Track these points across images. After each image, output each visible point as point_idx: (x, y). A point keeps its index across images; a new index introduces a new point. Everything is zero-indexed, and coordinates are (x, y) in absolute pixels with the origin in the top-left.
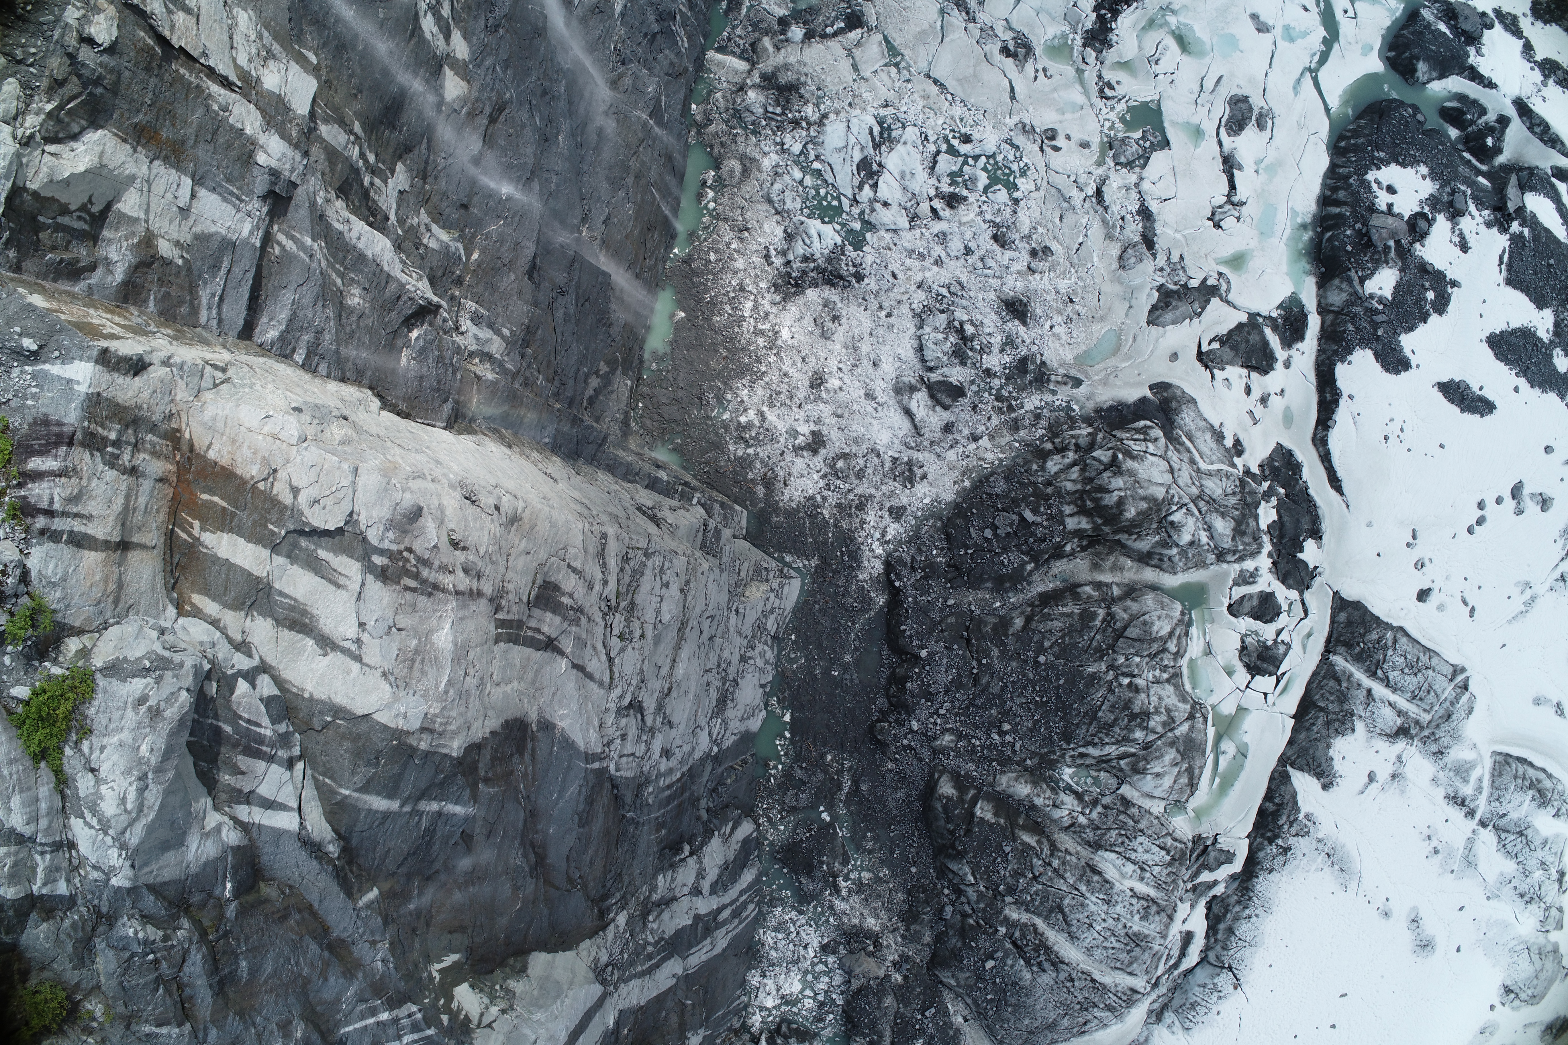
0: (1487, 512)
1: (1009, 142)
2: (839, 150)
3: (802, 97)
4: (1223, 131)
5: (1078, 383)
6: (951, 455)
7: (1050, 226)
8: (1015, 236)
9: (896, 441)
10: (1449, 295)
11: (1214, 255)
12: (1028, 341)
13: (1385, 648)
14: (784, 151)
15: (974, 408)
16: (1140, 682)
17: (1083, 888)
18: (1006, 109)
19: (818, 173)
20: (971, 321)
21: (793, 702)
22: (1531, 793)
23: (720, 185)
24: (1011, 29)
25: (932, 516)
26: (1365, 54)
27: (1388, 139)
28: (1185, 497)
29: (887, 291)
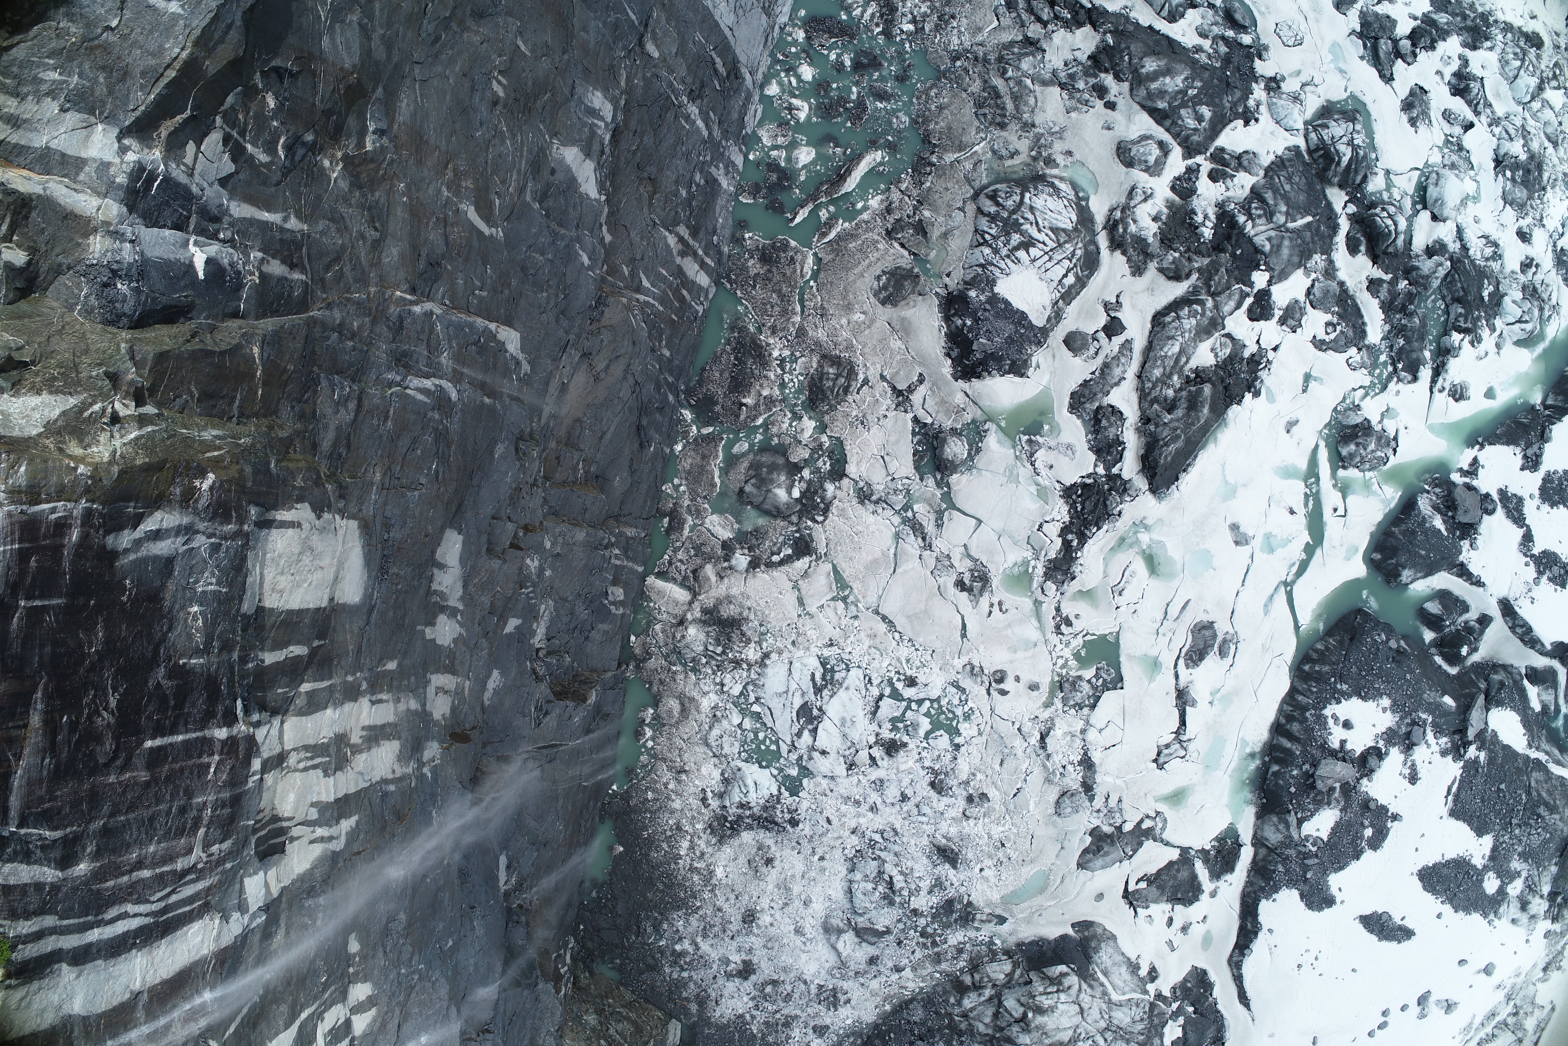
0: (1390, 1018)
1: (956, 685)
2: (779, 695)
3: (743, 635)
4: (1181, 662)
5: (1002, 920)
6: (875, 984)
7: (989, 772)
8: (952, 782)
9: (823, 972)
10: (1388, 830)
11: (1153, 793)
12: (956, 884)
14: (723, 692)
15: (899, 943)
18: (956, 649)
19: (758, 716)
20: (901, 873)
23: (658, 723)
24: (969, 556)
25: (853, 1034)
26: (1348, 559)
27: (1354, 669)
28: (1092, 1031)
29: (821, 836)
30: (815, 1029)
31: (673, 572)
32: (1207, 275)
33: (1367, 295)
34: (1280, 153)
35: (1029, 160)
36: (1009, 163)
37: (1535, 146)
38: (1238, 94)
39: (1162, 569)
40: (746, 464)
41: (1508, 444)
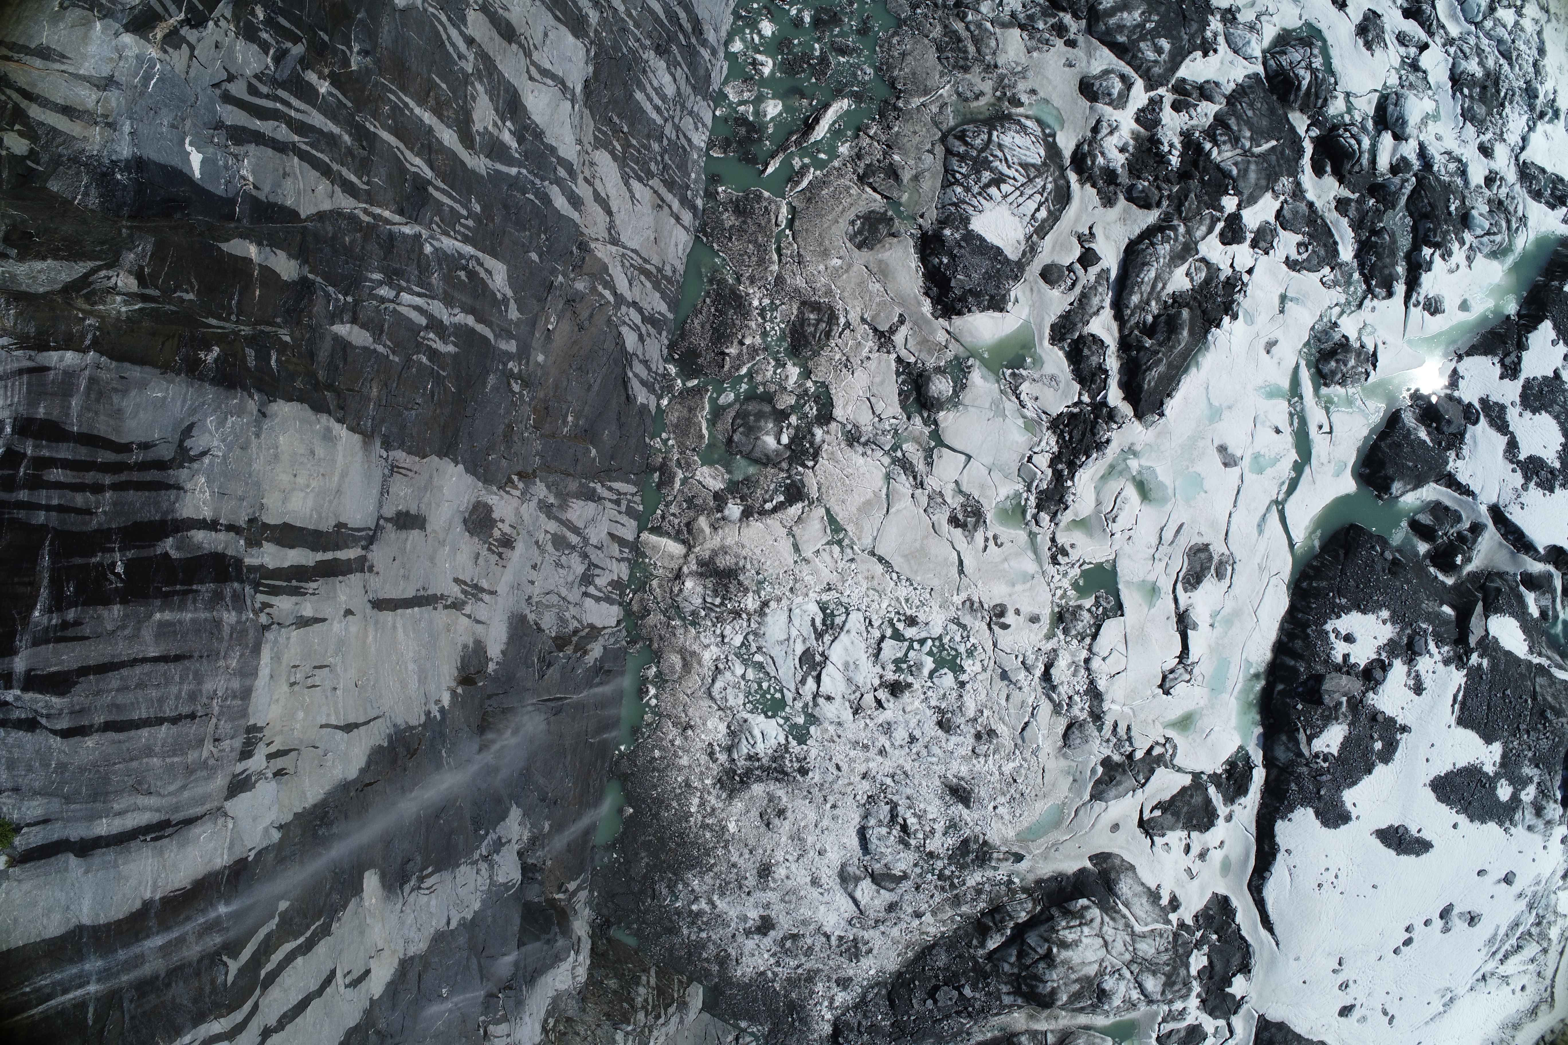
0: (1414, 934)
1: (957, 621)
2: (781, 643)
3: (740, 584)
4: (1179, 586)
5: (1019, 858)
6: (895, 932)
7: (996, 708)
8: (959, 720)
9: (843, 923)
10: (1397, 742)
11: (1161, 720)
12: (971, 824)
14: (724, 644)
15: (917, 888)
18: (954, 586)
19: (760, 666)
20: (915, 815)
23: (661, 680)
24: (961, 492)
25: (877, 984)
26: (1337, 475)
27: (1352, 583)
28: (1118, 964)
29: (831, 783)
30: (838, 982)
31: (666, 526)
32: (1178, 202)
33: (1335, 214)
34: (1240, 81)
35: (992, 100)
36: (975, 104)
37: (1490, 63)
38: (1195, 26)
39: (1153, 495)
40: (733, 414)
41: (1486, 354)
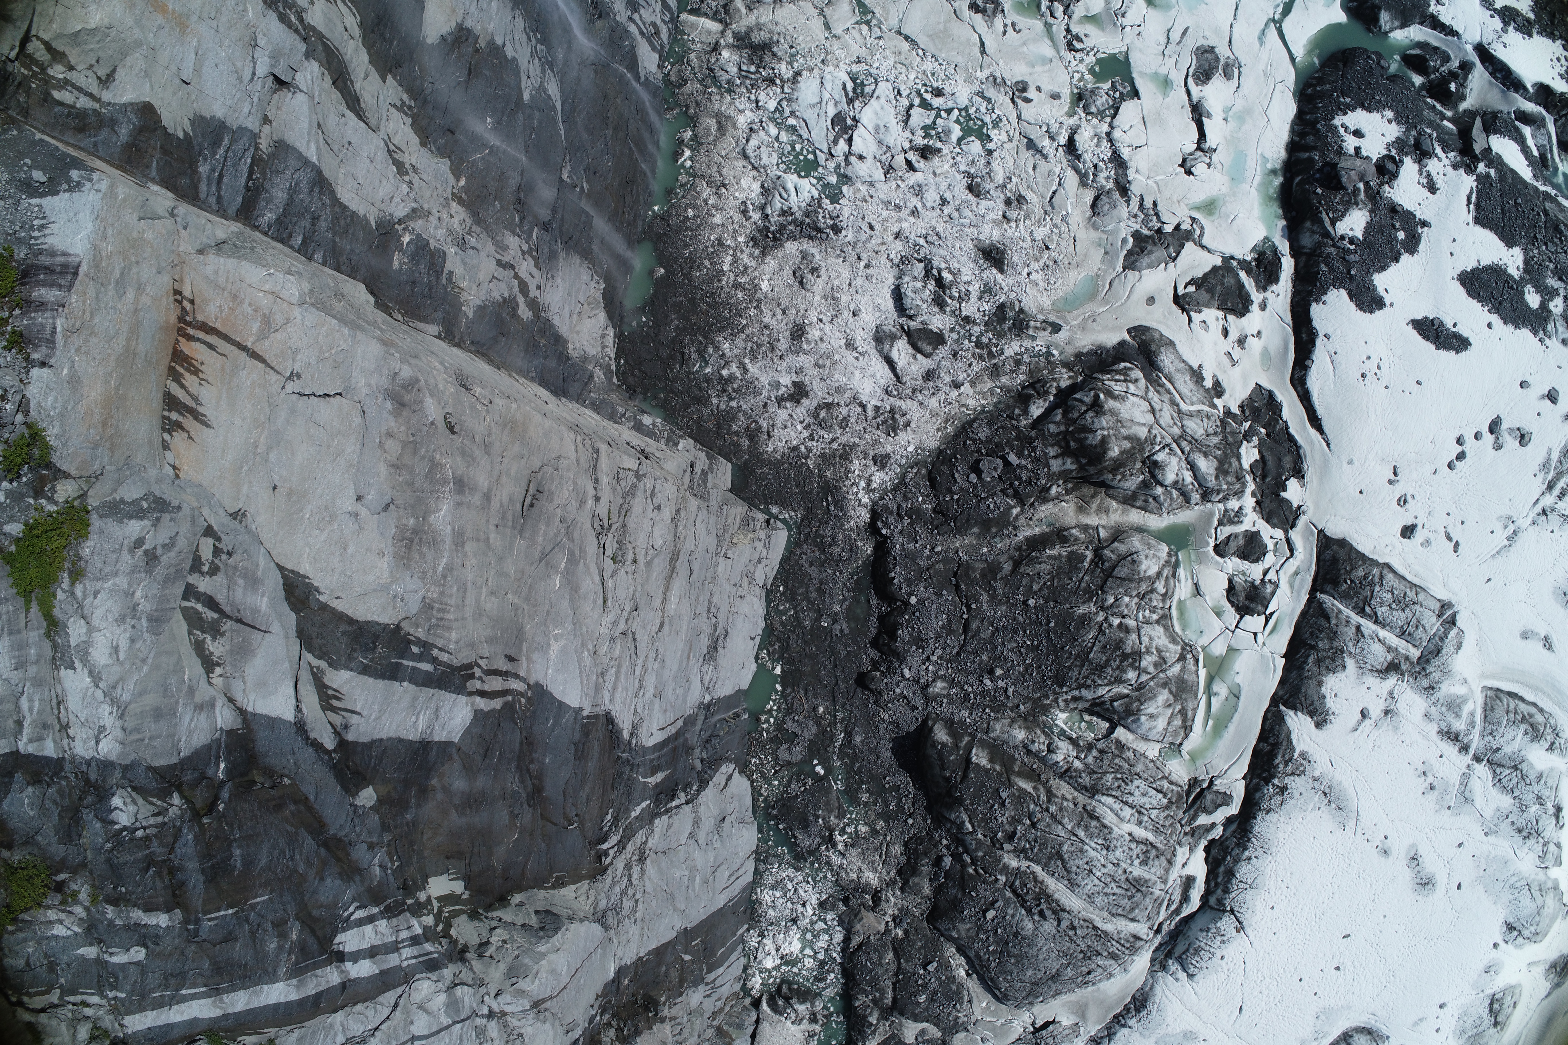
0: (1467, 447)
1: (981, 95)
2: (814, 106)
3: (774, 55)
4: (1190, 80)
5: (1056, 328)
6: (933, 403)
7: (1023, 175)
8: (988, 186)
9: (879, 391)
10: (1420, 235)
11: (1186, 201)
12: (1006, 288)
13: (1372, 584)
14: (758, 108)
15: (955, 355)
16: (1131, 623)
17: (1081, 834)
18: (977, 64)
19: (793, 129)
20: (949, 269)
21: (784, 655)
22: (1523, 727)
23: (696, 143)
25: (917, 463)
26: (1328, 6)
27: (1354, 85)
28: (1168, 437)
29: (865, 242)
30: (875, 460)
31: (704, 8)
